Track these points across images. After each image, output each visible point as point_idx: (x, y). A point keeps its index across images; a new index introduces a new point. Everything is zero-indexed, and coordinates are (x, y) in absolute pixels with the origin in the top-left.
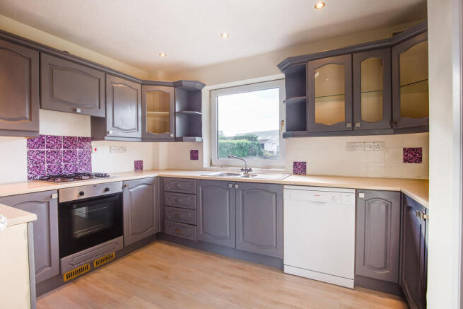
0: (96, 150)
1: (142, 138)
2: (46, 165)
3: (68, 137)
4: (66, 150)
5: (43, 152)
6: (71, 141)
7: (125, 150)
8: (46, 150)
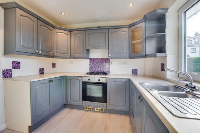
0: (111, 63)
1: (129, 57)
2: (94, 68)
3: (101, 58)
4: (100, 63)
5: (94, 64)
6: (102, 60)
7: (126, 63)
8: (94, 63)
